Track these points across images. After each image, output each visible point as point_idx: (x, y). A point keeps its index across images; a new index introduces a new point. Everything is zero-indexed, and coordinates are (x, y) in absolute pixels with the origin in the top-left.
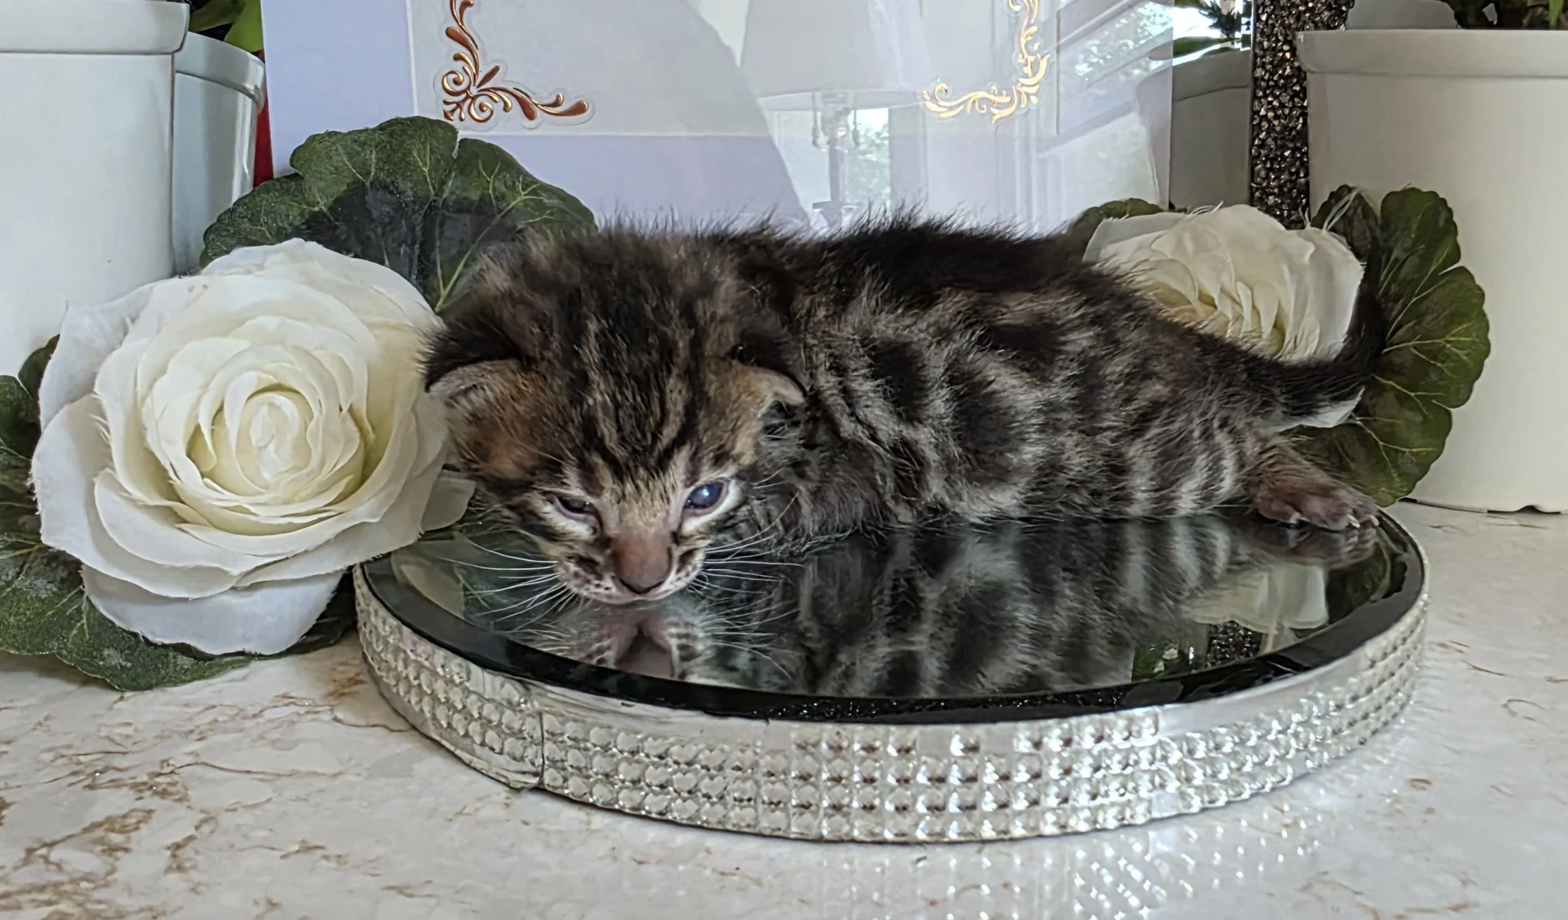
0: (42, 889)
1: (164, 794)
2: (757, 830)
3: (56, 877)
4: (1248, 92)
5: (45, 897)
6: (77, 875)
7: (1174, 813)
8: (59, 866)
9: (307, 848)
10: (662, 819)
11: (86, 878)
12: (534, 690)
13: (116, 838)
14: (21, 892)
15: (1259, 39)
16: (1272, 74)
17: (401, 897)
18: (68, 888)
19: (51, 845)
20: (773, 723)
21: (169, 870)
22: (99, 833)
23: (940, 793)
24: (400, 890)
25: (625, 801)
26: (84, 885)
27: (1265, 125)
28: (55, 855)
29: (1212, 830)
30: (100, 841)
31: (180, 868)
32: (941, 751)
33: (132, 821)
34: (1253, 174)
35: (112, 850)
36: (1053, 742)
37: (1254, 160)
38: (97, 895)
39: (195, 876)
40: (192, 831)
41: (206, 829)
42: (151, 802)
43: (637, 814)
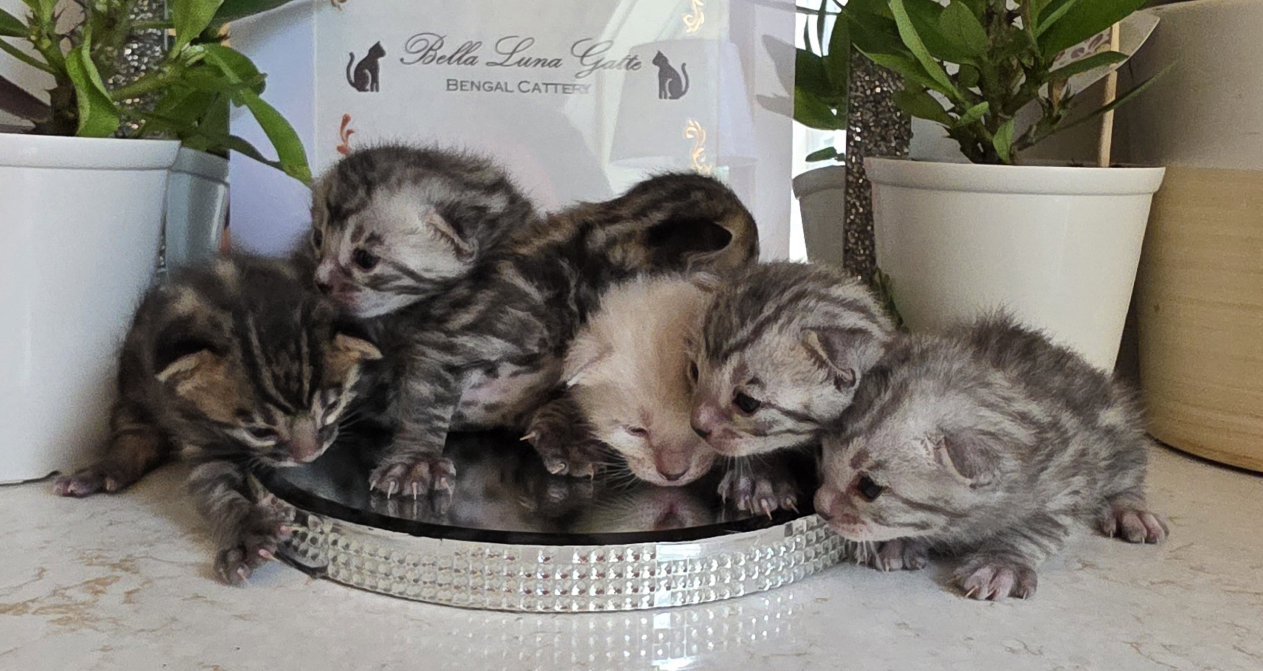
0: (59, 607)
1: (127, 570)
2: (436, 601)
3: (69, 603)
4: (842, 190)
5: (61, 610)
6: (78, 601)
7: (670, 605)
8: (69, 598)
9: (197, 597)
10: (387, 594)
11: (83, 604)
12: (325, 521)
13: (99, 588)
14: (49, 607)
15: (849, 157)
16: (858, 179)
17: (242, 621)
18: (74, 607)
19: (66, 589)
20: (444, 540)
21: (125, 602)
22: (92, 584)
23: (531, 583)
24: (241, 617)
25: (368, 582)
26: (81, 607)
27: (854, 211)
28: (68, 593)
29: (690, 616)
30: (92, 588)
31: (130, 602)
32: (533, 559)
33: (109, 581)
34: (846, 240)
35: (97, 592)
36: (593, 558)
37: (846, 232)
38: (87, 611)
39: (138, 605)
40: (138, 587)
41: (146, 586)
42: (119, 573)
43: (373, 591)
